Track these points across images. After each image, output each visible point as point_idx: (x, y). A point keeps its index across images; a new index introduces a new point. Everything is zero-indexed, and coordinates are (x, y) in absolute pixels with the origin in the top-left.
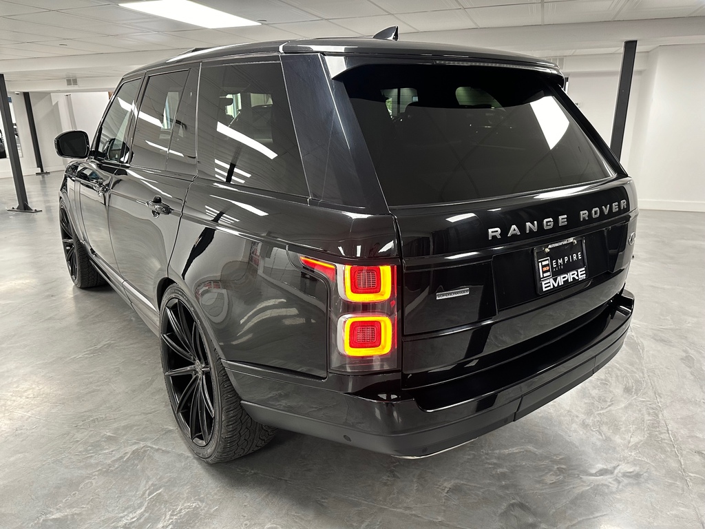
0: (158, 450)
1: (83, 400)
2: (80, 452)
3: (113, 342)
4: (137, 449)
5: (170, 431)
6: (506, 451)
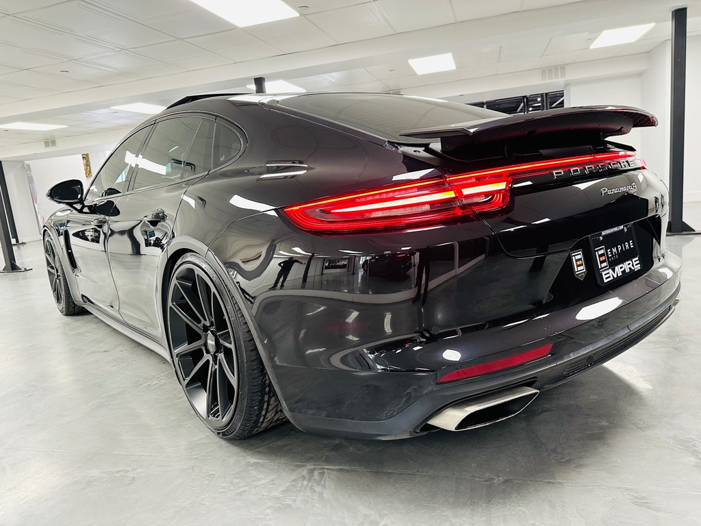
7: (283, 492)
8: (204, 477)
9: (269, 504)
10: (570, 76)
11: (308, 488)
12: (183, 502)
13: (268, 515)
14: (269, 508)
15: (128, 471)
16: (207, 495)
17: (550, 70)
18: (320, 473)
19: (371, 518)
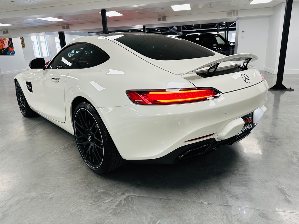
0: (139, 197)
1: (75, 174)
2: (91, 203)
4: (126, 198)
7: (116, 206)
8: (82, 198)
9: (110, 212)
10: (240, 15)
11: (127, 204)
12: (73, 210)
13: (110, 217)
14: (110, 213)
15: (49, 194)
16: (84, 206)
17: (231, 12)
18: (131, 198)
19: (153, 219)
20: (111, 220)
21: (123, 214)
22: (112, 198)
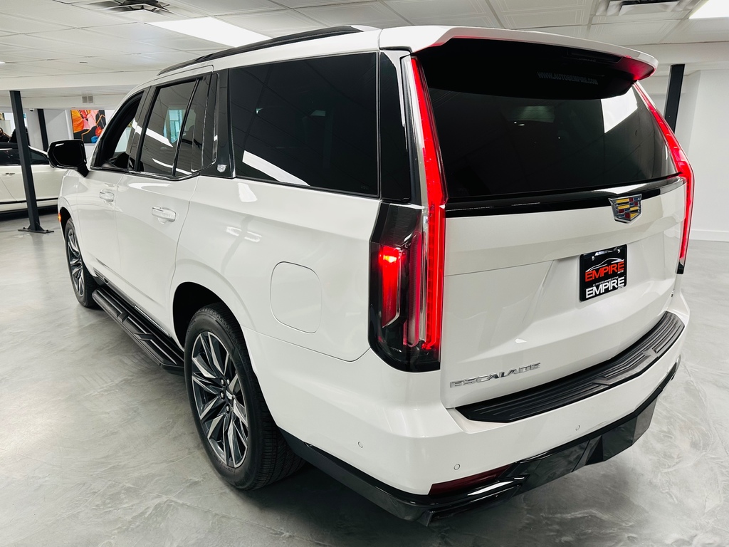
0: (182, 505)
1: (100, 445)
2: (97, 506)
3: (130, 378)
4: (159, 504)
5: (196, 483)
6: (569, 516)
20: (113, 541)
21: (138, 532)
22: (136, 501)
